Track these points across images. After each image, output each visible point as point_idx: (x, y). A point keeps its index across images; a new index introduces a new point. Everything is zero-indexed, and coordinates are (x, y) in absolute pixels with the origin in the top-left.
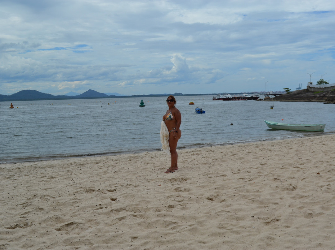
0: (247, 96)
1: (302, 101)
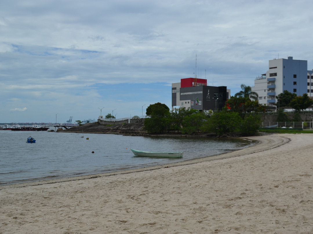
0: (36, 126)
1: (97, 133)
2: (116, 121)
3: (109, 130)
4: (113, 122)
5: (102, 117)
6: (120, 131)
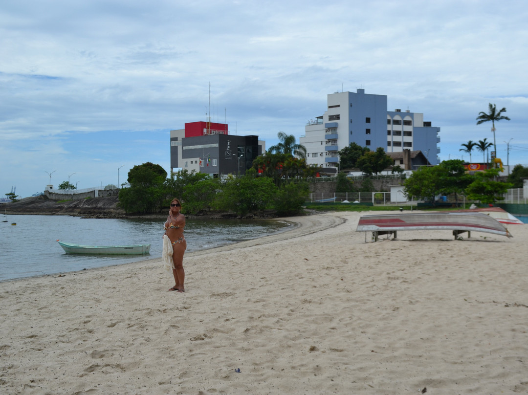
1: (40, 215)
2: (74, 194)
3: (61, 208)
4: (71, 195)
5: (51, 188)
6: (79, 210)
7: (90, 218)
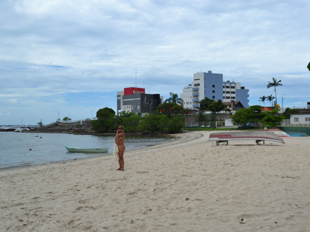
3: (64, 130)
4: (69, 123)
5: (59, 120)
6: (73, 131)
7: (78, 134)
